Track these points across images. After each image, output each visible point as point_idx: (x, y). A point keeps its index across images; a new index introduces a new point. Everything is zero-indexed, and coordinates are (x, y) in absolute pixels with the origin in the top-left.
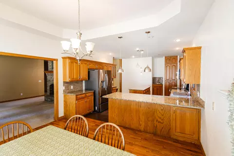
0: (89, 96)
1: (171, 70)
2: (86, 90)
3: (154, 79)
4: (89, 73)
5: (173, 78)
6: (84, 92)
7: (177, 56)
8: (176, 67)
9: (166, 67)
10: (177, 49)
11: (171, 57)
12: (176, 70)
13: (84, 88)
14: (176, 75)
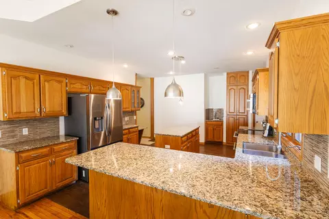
0: (64, 150)
1: (237, 97)
2: (67, 135)
3: (208, 112)
4: (70, 101)
5: (242, 110)
6: (62, 139)
7: (248, 72)
8: (246, 91)
9: (229, 91)
10: (250, 53)
11: (237, 73)
12: (246, 96)
13: (62, 132)
14: (246, 105)
